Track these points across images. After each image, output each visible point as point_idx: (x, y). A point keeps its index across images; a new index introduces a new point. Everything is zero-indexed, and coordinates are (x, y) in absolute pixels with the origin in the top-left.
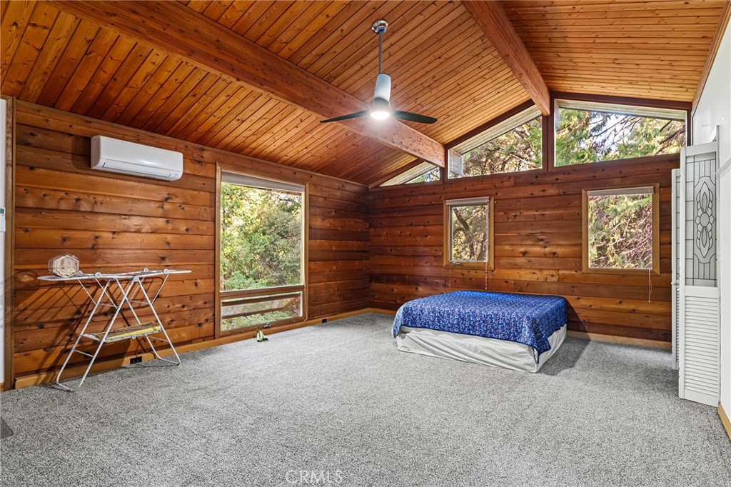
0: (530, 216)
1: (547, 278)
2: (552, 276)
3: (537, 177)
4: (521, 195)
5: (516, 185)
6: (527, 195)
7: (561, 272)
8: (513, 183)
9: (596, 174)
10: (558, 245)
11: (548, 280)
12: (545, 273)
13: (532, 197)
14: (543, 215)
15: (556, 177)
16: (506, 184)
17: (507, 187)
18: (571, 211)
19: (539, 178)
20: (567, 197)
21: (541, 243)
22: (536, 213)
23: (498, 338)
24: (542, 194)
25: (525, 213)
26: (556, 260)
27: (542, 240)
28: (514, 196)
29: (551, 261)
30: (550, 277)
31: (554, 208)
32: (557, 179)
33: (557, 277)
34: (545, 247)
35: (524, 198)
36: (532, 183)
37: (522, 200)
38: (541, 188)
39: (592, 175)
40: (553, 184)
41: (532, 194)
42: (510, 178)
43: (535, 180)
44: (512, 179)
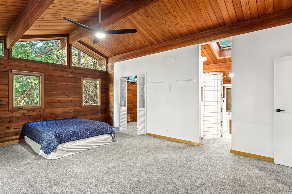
0: (62, 85)
1: (69, 111)
2: (71, 110)
3: (65, 68)
4: (58, 75)
5: (55, 70)
6: (61, 75)
7: (74, 108)
8: (54, 68)
9: (85, 72)
10: (73, 97)
11: (70, 111)
12: (68, 109)
13: (63, 76)
14: (67, 85)
15: (72, 70)
16: (51, 68)
17: (51, 70)
18: (78, 84)
19: (66, 69)
20: (76, 79)
21: (67, 96)
22: (64, 83)
23: (100, 135)
24: (67, 76)
25: (60, 83)
26: (72, 103)
27: (67, 95)
28: (54, 74)
29: (70, 104)
30: (70, 110)
31: (71, 82)
32: (73, 71)
33: (73, 110)
34: (68, 98)
35: (59, 76)
36: (63, 71)
37: (58, 77)
38: (67, 73)
39: (84, 72)
40: (71, 73)
41: (63, 75)
42: (52, 66)
43: (64, 70)
44: (54, 66)
